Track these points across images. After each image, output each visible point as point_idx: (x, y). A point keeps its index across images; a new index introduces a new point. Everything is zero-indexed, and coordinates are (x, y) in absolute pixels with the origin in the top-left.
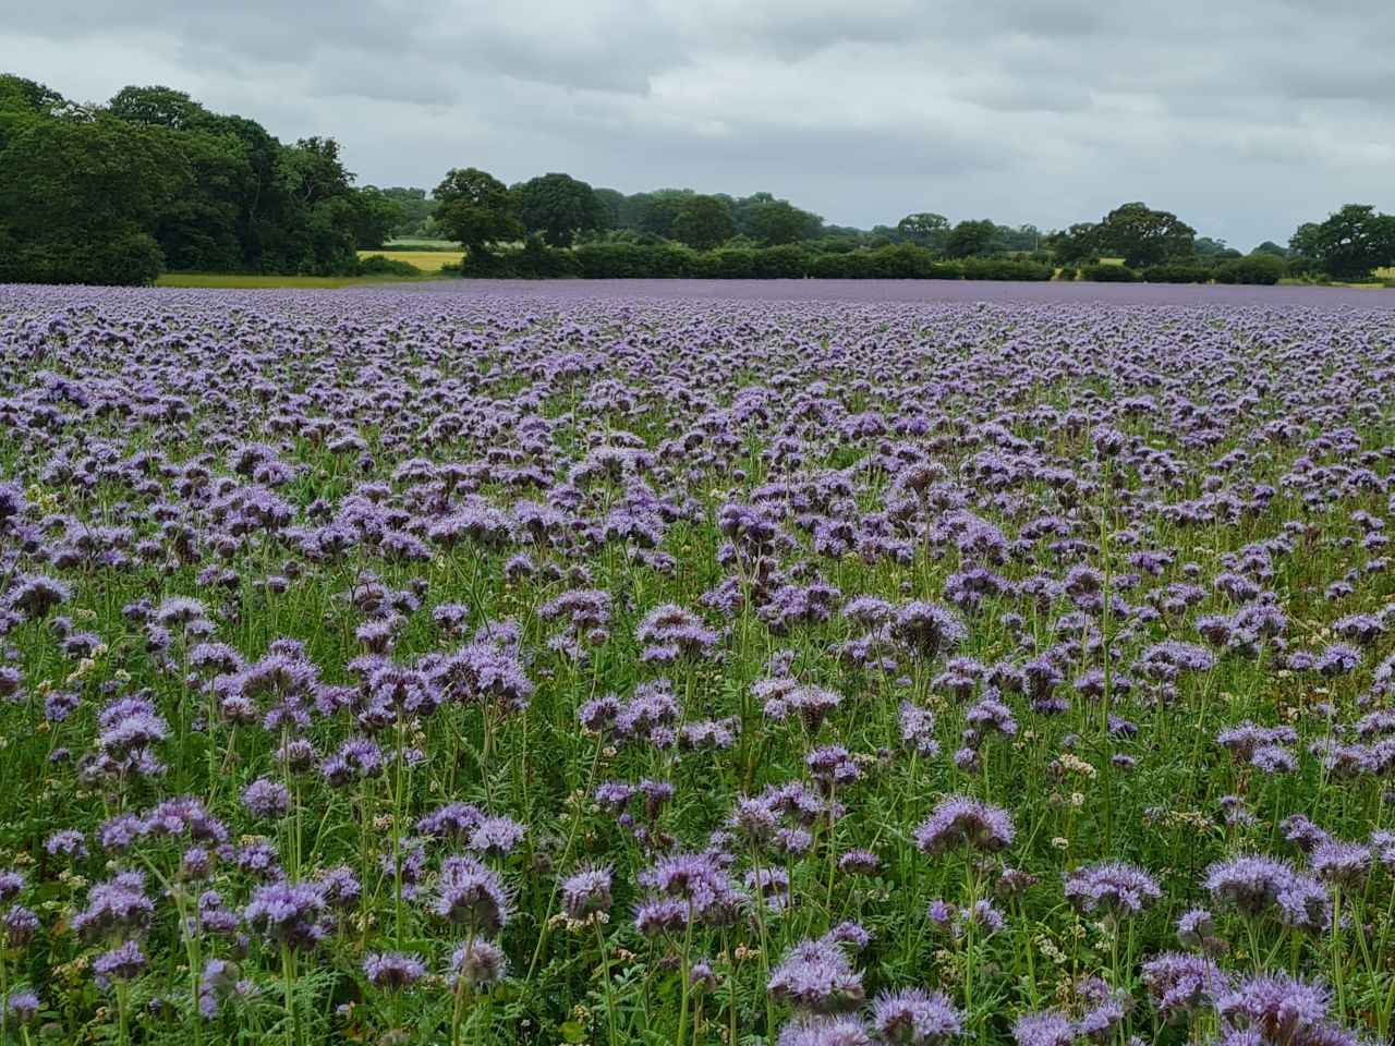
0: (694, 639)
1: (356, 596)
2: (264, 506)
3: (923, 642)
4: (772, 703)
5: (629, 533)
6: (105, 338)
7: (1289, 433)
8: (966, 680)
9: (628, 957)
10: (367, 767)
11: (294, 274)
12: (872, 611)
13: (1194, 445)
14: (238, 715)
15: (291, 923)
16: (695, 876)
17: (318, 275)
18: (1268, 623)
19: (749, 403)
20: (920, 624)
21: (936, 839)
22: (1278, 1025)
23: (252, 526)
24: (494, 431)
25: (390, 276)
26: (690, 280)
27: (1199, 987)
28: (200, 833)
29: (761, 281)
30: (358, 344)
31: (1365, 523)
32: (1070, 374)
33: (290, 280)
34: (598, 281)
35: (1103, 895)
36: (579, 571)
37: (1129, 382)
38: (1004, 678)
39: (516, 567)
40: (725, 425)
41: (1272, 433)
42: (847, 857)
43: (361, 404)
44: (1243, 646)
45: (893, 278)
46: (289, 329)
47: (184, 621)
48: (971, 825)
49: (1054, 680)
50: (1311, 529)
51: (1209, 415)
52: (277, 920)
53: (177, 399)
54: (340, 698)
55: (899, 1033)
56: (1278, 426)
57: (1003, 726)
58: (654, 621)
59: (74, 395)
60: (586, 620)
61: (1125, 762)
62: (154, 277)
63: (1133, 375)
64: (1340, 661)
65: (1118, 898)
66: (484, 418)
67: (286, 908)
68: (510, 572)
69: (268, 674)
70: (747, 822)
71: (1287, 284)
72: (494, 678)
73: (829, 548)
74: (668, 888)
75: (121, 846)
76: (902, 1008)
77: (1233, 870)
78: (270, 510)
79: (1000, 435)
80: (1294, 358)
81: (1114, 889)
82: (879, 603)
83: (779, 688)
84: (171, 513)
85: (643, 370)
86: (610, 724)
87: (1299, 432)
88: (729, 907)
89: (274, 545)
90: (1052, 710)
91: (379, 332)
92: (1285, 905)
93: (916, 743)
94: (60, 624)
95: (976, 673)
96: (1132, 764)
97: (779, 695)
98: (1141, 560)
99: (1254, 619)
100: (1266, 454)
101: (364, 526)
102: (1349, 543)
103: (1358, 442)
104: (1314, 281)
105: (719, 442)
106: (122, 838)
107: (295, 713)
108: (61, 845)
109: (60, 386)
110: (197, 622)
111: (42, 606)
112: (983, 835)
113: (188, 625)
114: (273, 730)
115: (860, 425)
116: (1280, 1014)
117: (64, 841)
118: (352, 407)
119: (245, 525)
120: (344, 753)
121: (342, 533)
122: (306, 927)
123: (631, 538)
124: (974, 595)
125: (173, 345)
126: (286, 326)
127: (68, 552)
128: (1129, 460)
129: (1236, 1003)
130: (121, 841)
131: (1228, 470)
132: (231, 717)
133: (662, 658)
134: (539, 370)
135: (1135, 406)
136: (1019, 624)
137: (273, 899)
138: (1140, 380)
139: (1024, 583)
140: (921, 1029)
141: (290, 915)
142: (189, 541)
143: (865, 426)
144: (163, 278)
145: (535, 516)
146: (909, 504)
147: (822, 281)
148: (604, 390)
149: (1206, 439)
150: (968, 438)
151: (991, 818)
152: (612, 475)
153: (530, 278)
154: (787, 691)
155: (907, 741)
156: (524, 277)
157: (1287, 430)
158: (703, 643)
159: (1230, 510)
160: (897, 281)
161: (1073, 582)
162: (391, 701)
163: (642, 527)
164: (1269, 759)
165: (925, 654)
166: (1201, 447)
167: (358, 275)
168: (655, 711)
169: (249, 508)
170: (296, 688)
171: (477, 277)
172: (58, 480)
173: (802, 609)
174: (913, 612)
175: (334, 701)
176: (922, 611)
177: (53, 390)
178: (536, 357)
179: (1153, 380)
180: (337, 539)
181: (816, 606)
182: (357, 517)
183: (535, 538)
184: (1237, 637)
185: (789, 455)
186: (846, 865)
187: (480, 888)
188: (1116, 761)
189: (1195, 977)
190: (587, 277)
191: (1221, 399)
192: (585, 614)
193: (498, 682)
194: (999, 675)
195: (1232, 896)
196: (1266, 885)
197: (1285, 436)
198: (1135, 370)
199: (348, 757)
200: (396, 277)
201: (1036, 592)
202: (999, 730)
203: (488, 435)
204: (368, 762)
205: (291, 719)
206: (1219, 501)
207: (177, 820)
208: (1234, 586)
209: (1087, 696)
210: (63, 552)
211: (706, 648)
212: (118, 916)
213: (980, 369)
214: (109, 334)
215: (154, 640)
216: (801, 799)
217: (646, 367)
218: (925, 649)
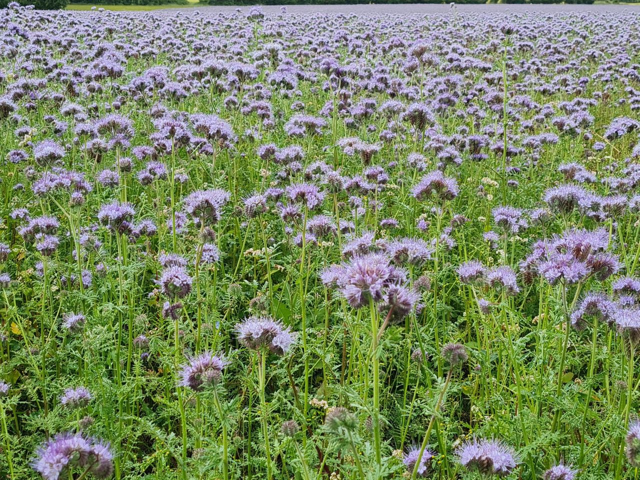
0: (313, 123)
1: (152, 112)
2: (109, 67)
3: (418, 122)
4: (347, 148)
5: (281, 82)
6: (39, 19)
7: (597, 56)
8: (440, 144)
9: (281, 269)
10: (159, 175)
11: (130, 4)
12: (394, 107)
13: (551, 61)
14: (99, 147)
15: (119, 220)
16: (309, 193)
17: (141, 4)
18: (584, 120)
19: (339, 33)
20: (417, 113)
21: (421, 193)
22: (581, 253)
23: (104, 76)
24: (219, 49)
25: (175, 5)
26: (316, 5)
27: (543, 254)
28: (79, 187)
29: (349, 5)
30: (158, 24)
31: (631, 92)
32: (493, 31)
33: (128, 7)
34: (272, 6)
35: (501, 220)
36: (261, 93)
37: (522, 37)
38: (457, 141)
39: (229, 101)
40: (328, 42)
41: (588, 56)
42: (384, 221)
43: (156, 37)
44: (571, 129)
45: (411, 3)
46: (125, 18)
47: (73, 114)
48: (438, 186)
49: (481, 145)
50: (605, 94)
51: (558, 47)
52: (113, 218)
53: (71, 39)
54: (146, 151)
55: (402, 258)
56: (592, 52)
57: (456, 160)
58: (293, 122)
59: (21, 32)
60: (263, 115)
61: (513, 184)
62: (64, 6)
63: (524, 33)
64: (616, 132)
65: (507, 221)
66: (214, 42)
67: (117, 213)
68: (226, 103)
69: (108, 123)
70: (331, 181)
71: (599, 4)
72: (217, 129)
73: (376, 87)
74: (296, 198)
75: (43, 193)
76: (403, 246)
77: (557, 191)
78: (112, 68)
79: (459, 49)
80: (600, 25)
81: (505, 217)
82: (397, 103)
83: (350, 141)
84: (65, 73)
85: (292, 34)
86: (272, 157)
87: (601, 55)
88: (322, 226)
89: (114, 91)
90: (480, 159)
91: (168, 20)
92: (582, 205)
93: (416, 164)
94: (15, 118)
95: (445, 142)
96: (516, 184)
97: (351, 145)
98: (524, 102)
99: (578, 118)
100: (585, 67)
101: (155, 80)
102: (624, 101)
103: (630, 59)
104: (612, 2)
105: (325, 50)
106: (43, 189)
107: (122, 141)
108: (18, 215)
109: (15, 28)
110: (80, 114)
111: (5, 113)
112: (444, 190)
113: (75, 116)
114: (112, 149)
115: (392, 42)
116: (582, 248)
117: (19, 213)
118: (153, 38)
119: (101, 76)
120: (148, 168)
121: (145, 81)
122: (127, 223)
123: (282, 85)
124: (444, 106)
125: (71, 24)
126: (124, 16)
127: (18, 91)
128: (520, 70)
129: (562, 243)
130: (42, 190)
131: (567, 71)
132: (96, 148)
133: (297, 133)
134: (243, 34)
135: (524, 45)
136: (466, 131)
137: (111, 209)
138: (527, 36)
139: (468, 109)
140: (412, 255)
141: (119, 217)
142: (73, 86)
143: (394, 43)
144: (68, 6)
145: (240, 69)
146: (414, 64)
147: (378, 5)
148: (270, 27)
149: (557, 59)
150: (443, 51)
151: (447, 181)
152: (273, 57)
153: (241, 5)
154: (355, 143)
155: (412, 164)
156: (238, 5)
157: (596, 54)
158: (317, 124)
159: (567, 82)
160: (414, 5)
161: (490, 99)
162: (169, 134)
163: (288, 79)
164: (582, 177)
165: (419, 128)
166: (555, 63)
167: (160, 4)
168: (292, 154)
169: (102, 68)
170: (122, 130)
171: (216, 5)
172: (11, 55)
173: (362, 111)
174: (414, 108)
175: (143, 153)
176: (418, 107)
177: (11, 30)
178: (241, 28)
179: (533, 36)
180: (142, 84)
181: (369, 110)
182: (152, 75)
183: (239, 79)
184: (568, 125)
185: (357, 49)
186: (384, 225)
187: (207, 201)
188: (509, 184)
189: (541, 249)
190: (267, 5)
191: (565, 42)
192: (263, 112)
193: (218, 132)
194: (455, 140)
195: (557, 203)
196: (572, 197)
197: (595, 57)
198: (525, 31)
199: (150, 170)
200: (178, 6)
201: (474, 114)
202: (453, 162)
203: (216, 50)
204: (159, 172)
205: (120, 143)
206: (562, 78)
207: (68, 180)
208: (567, 108)
209: (496, 153)
210: (15, 91)
211: (318, 127)
212: (42, 228)
213: (451, 32)
214: (40, 17)
215: (58, 127)
216: (361, 183)
217: (293, 32)
218: (419, 125)
